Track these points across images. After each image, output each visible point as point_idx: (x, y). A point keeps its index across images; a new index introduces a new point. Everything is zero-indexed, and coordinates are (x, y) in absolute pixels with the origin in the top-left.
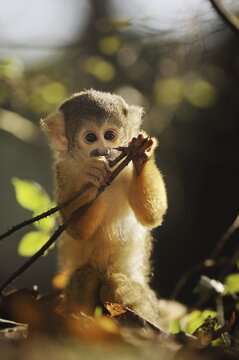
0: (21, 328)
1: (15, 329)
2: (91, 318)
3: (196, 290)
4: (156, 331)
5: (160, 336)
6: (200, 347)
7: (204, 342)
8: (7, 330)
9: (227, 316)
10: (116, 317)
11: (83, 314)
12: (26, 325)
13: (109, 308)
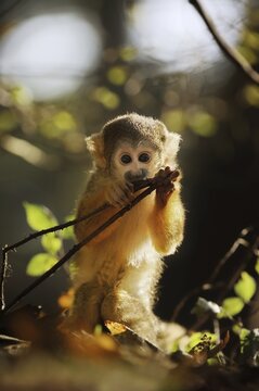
0: (24, 345)
1: (19, 346)
2: (90, 336)
3: (193, 311)
4: (154, 349)
5: (158, 355)
6: (196, 366)
7: (199, 360)
8: (10, 347)
9: (222, 336)
10: (116, 336)
11: (84, 332)
12: (29, 343)
13: (109, 326)
